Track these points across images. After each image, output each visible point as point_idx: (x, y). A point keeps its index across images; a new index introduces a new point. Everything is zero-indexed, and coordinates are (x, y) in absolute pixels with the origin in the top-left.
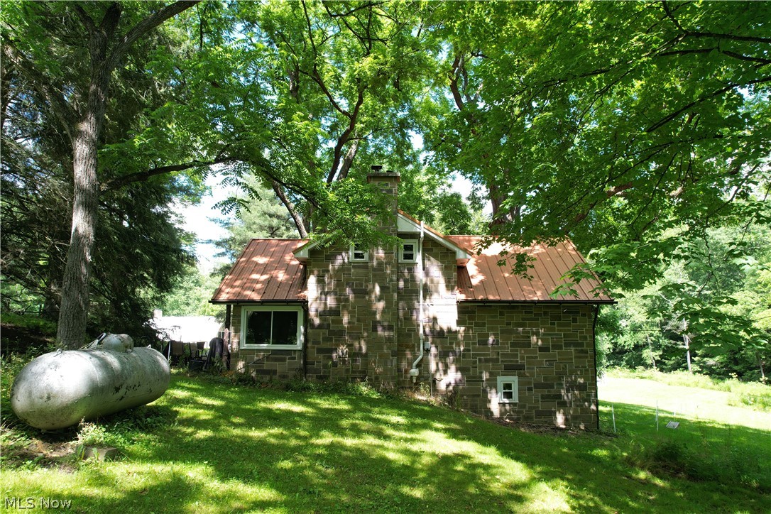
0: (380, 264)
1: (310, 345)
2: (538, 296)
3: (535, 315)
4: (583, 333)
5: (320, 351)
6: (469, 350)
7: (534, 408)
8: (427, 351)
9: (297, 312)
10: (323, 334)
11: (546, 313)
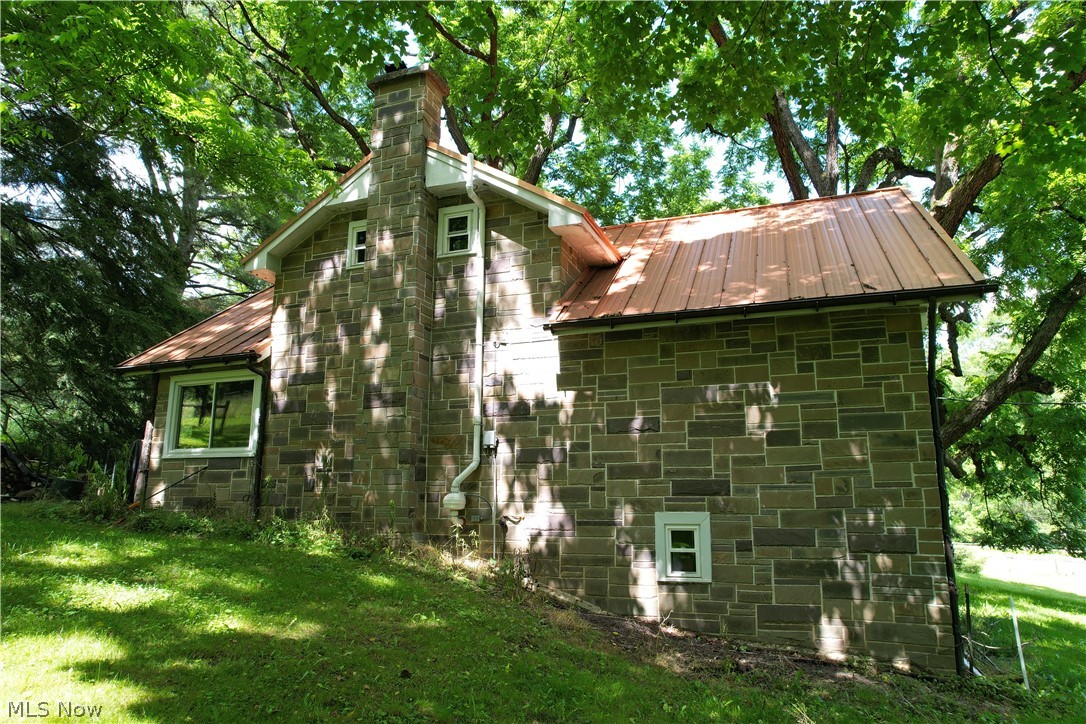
0: (383, 260)
1: (269, 446)
2: (759, 296)
3: (756, 348)
5: (287, 458)
6: (585, 447)
7: (755, 598)
8: (489, 452)
9: (253, 381)
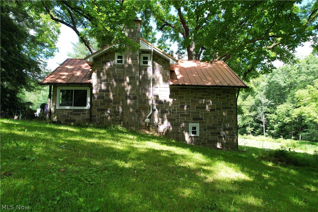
0: (129, 65)
1: (94, 107)
2: (209, 84)
3: (209, 93)
4: (231, 102)
5: (99, 110)
6: (175, 110)
7: (207, 139)
8: (154, 110)
9: (87, 90)
10: (100, 101)
11: (214, 93)
